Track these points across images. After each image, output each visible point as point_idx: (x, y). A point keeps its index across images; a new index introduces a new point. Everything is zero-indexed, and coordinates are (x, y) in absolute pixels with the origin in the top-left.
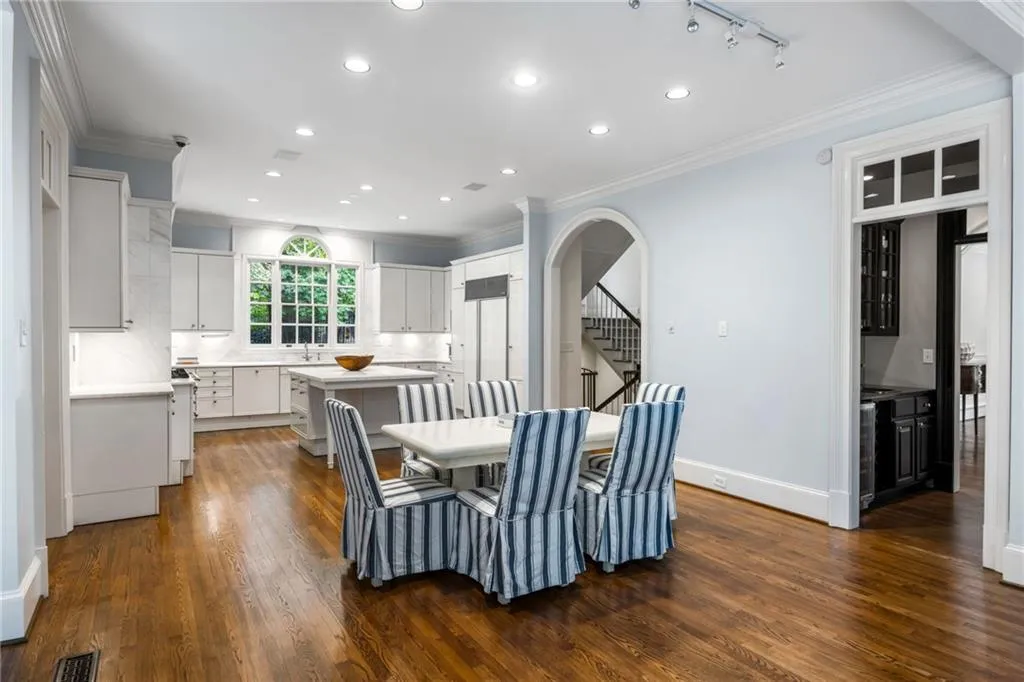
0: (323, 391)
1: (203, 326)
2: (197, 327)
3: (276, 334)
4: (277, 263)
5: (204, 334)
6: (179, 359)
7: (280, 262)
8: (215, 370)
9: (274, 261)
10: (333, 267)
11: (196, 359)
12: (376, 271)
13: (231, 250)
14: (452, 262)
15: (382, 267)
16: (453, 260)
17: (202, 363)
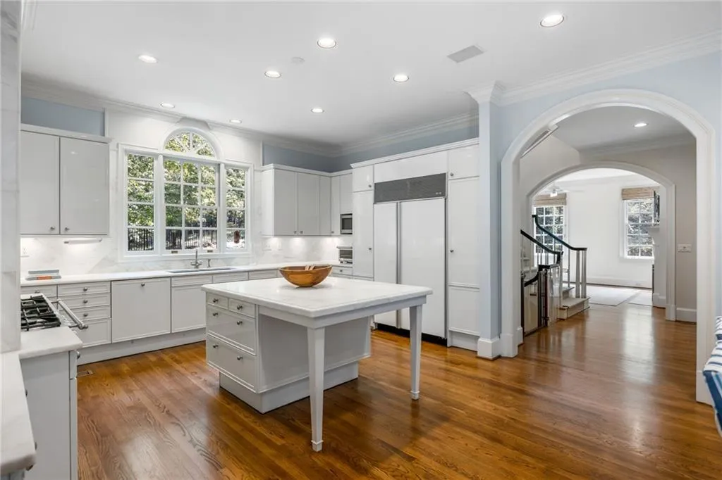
0: (305, 329)
1: (66, 229)
2: (58, 230)
3: (160, 239)
4: (161, 157)
5: (67, 239)
6: (30, 272)
7: (165, 157)
8: (85, 286)
9: (157, 156)
10: (222, 166)
11: (57, 271)
12: (269, 172)
13: (103, 134)
14: (352, 165)
15: (275, 169)
16: (355, 162)
17: (66, 277)
